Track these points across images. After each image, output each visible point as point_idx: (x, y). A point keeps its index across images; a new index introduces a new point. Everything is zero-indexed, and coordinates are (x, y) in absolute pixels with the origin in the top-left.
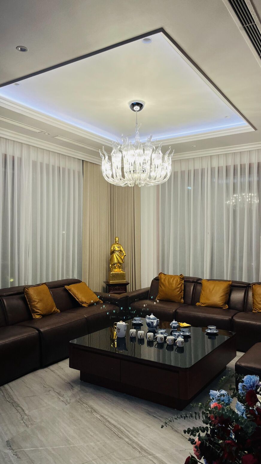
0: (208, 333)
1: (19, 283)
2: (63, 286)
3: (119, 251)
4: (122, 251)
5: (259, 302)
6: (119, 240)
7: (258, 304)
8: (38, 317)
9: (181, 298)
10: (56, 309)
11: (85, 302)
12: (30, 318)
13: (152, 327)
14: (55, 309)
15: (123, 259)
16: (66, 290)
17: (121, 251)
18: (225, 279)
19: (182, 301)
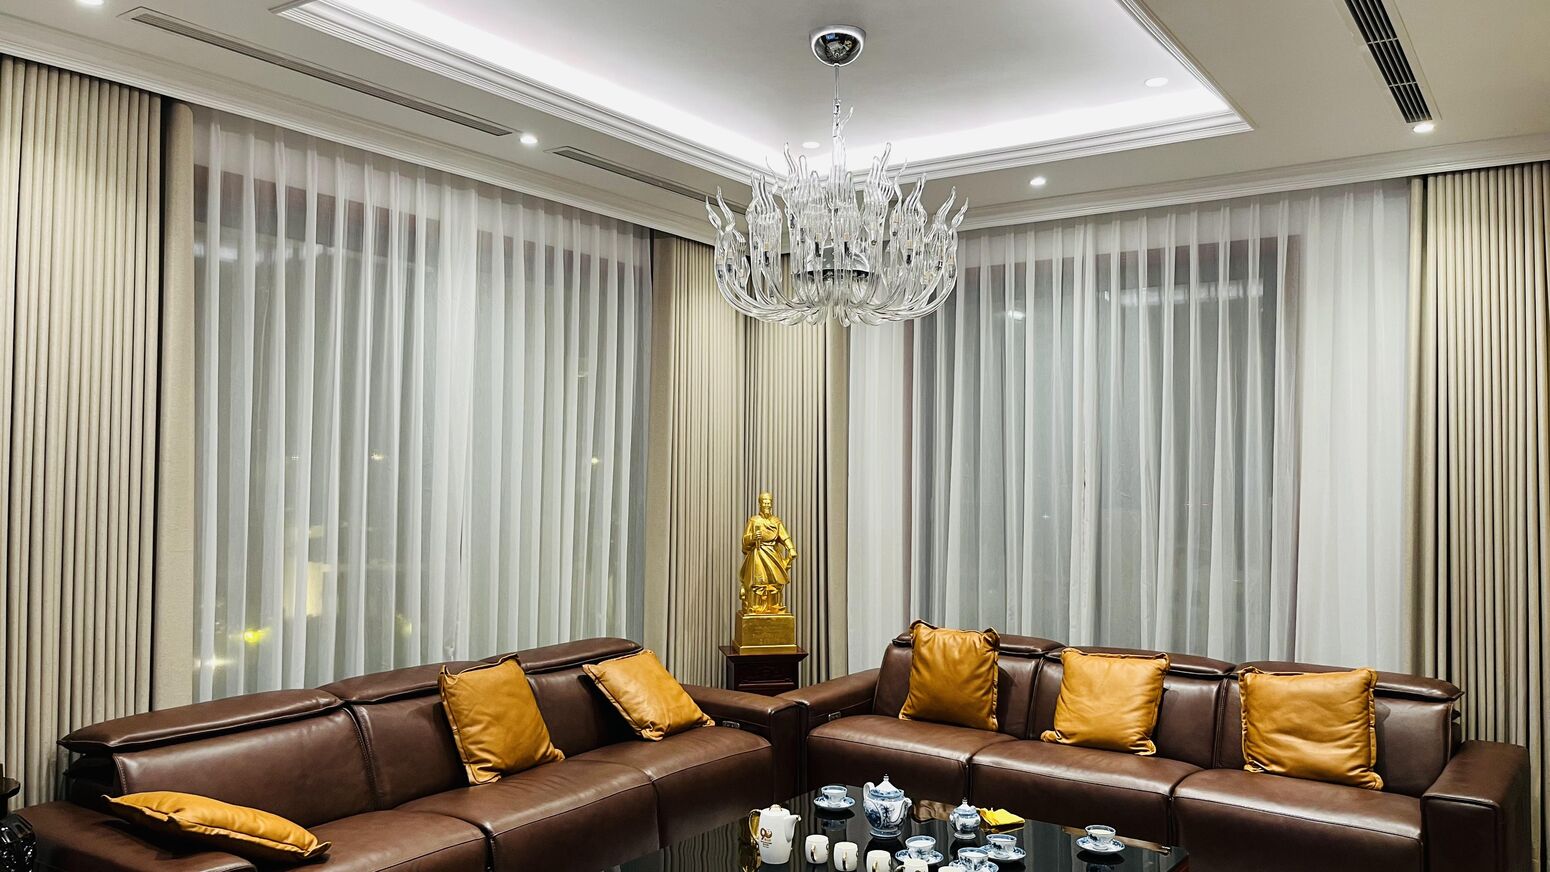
0: (1086, 852)
1: (424, 656)
2: (576, 665)
3: (772, 541)
4: (783, 543)
5: (1265, 734)
6: (772, 501)
7: (1264, 741)
8: (486, 777)
9: (989, 715)
10: (551, 748)
11: (653, 724)
12: (460, 782)
13: (887, 827)
14: (547, 747)
15: (787, 569)
16: (587, 682)
17: (779, 540)
18: (1145, 647)
19: (994, 724)
